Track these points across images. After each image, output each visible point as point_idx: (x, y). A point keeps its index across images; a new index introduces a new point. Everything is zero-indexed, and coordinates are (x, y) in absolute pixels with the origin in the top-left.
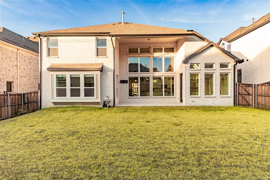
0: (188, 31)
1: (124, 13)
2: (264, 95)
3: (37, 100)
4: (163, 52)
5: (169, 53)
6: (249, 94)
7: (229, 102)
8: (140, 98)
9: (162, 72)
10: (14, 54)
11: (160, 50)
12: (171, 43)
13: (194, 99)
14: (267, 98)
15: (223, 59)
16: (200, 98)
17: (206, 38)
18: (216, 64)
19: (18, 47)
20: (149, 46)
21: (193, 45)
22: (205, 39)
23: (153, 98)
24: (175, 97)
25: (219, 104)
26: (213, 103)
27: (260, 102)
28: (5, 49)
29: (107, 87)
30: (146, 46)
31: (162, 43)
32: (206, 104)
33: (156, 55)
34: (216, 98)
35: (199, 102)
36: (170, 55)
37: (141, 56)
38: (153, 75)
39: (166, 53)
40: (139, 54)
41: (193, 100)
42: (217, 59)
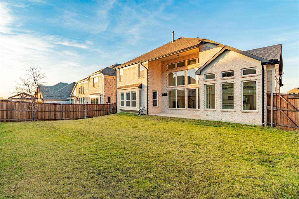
4: (196, 63)
7: (255, 119)
9: (196, 84)
10: (111, 81)
11: (194, 61)
15: (245, 63)
16: (216, 112)
17: (219, 43)
18: (235, 70)
19: (113, 77)
21: (207, 54)
22: (218, 45)
25: (240, 121)
26: (232, 119)
28: (107, 79)
30: (181, 61)
32: (222, 119)
33: (190, 67)
34: (235, 113)
35: (215, 116)
37: (177, 71)
38: (188, 87)
40: (176, 69)
42: (237, 65)
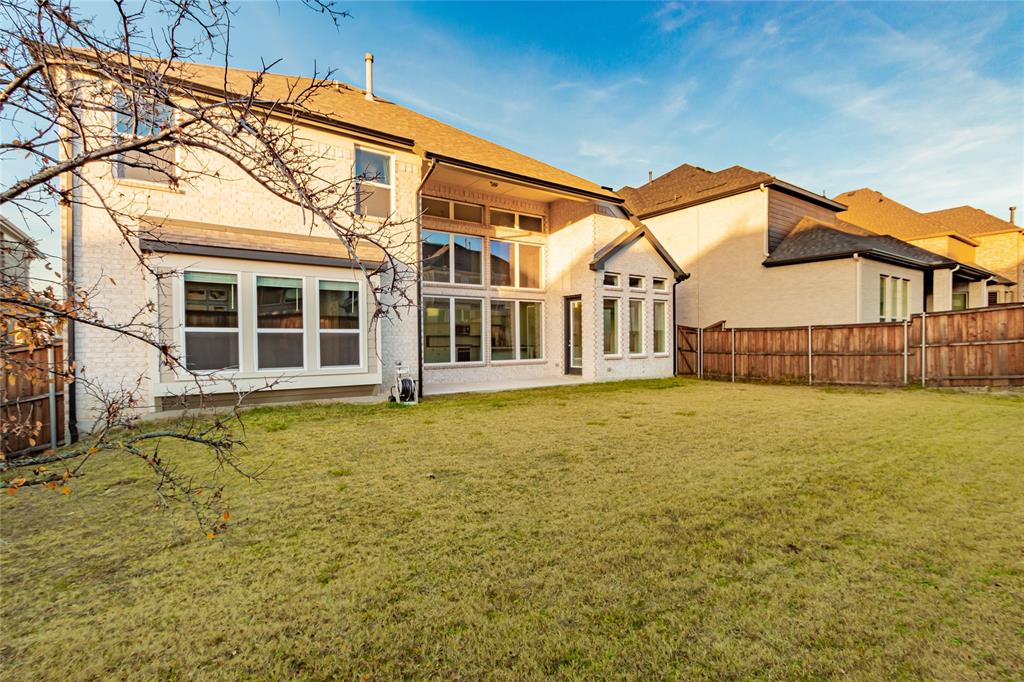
0: (603, 188)
1: (372, 61)
2: (716, 350)
3: (32, 395)
4: (517, 227)
5: (533, 233)
6: (692, 351)
7: (666, 368)
8: (457, 367)
9: (513, 288)
11: (509, 220)
12: (537, 203)
13: (610, 364)
14: (723, 356)
15: (658, 268)
16: (622, 362)
18: (646, 277)
20: (481, 202)
21: (608, 225)
23: (493, 366)
24: (546, 362)
25: (651, 373)
26: (643, 372)
27: (709, 365)
29: (397, 330)
30: (472, 202)
31: (514, 201)
32: (631, 375)
33: (501, 232)
34: (648, 359)
35: (621, 370)
36: (534, 238)
38: (493, 294)
39: (527, 232)
40: (452, 222)
41: (609, 366)
42: (649, 267)
